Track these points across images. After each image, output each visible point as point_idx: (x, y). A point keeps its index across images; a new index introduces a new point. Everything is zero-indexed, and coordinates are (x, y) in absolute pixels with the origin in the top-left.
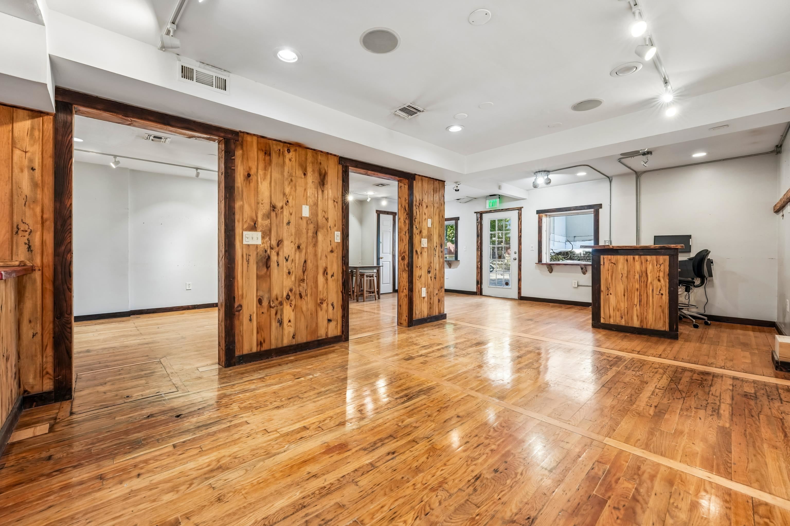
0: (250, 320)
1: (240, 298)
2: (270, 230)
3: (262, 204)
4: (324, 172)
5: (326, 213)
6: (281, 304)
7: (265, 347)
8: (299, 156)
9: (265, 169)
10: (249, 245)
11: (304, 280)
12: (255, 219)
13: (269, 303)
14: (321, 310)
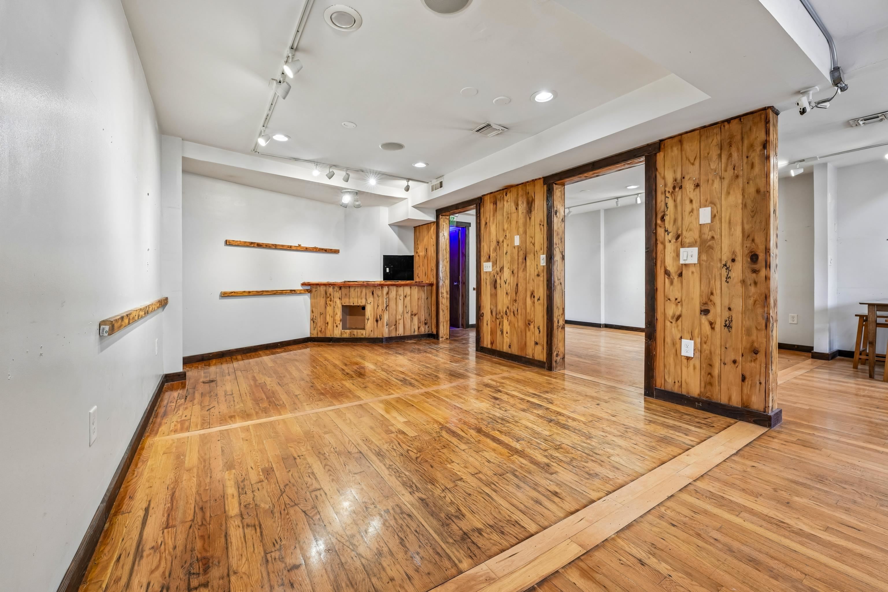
0: (487, 325)
1: (483, 308)
2: (496, 261)
3: (492, 241)
4: (531, 199)
5: (533, 239)
6: (502, 317)
7: (494, 347)
8: (513, 195)
10: (486, 272)
11: (516, 300)
13: (496, 315)
14: (529, 330)
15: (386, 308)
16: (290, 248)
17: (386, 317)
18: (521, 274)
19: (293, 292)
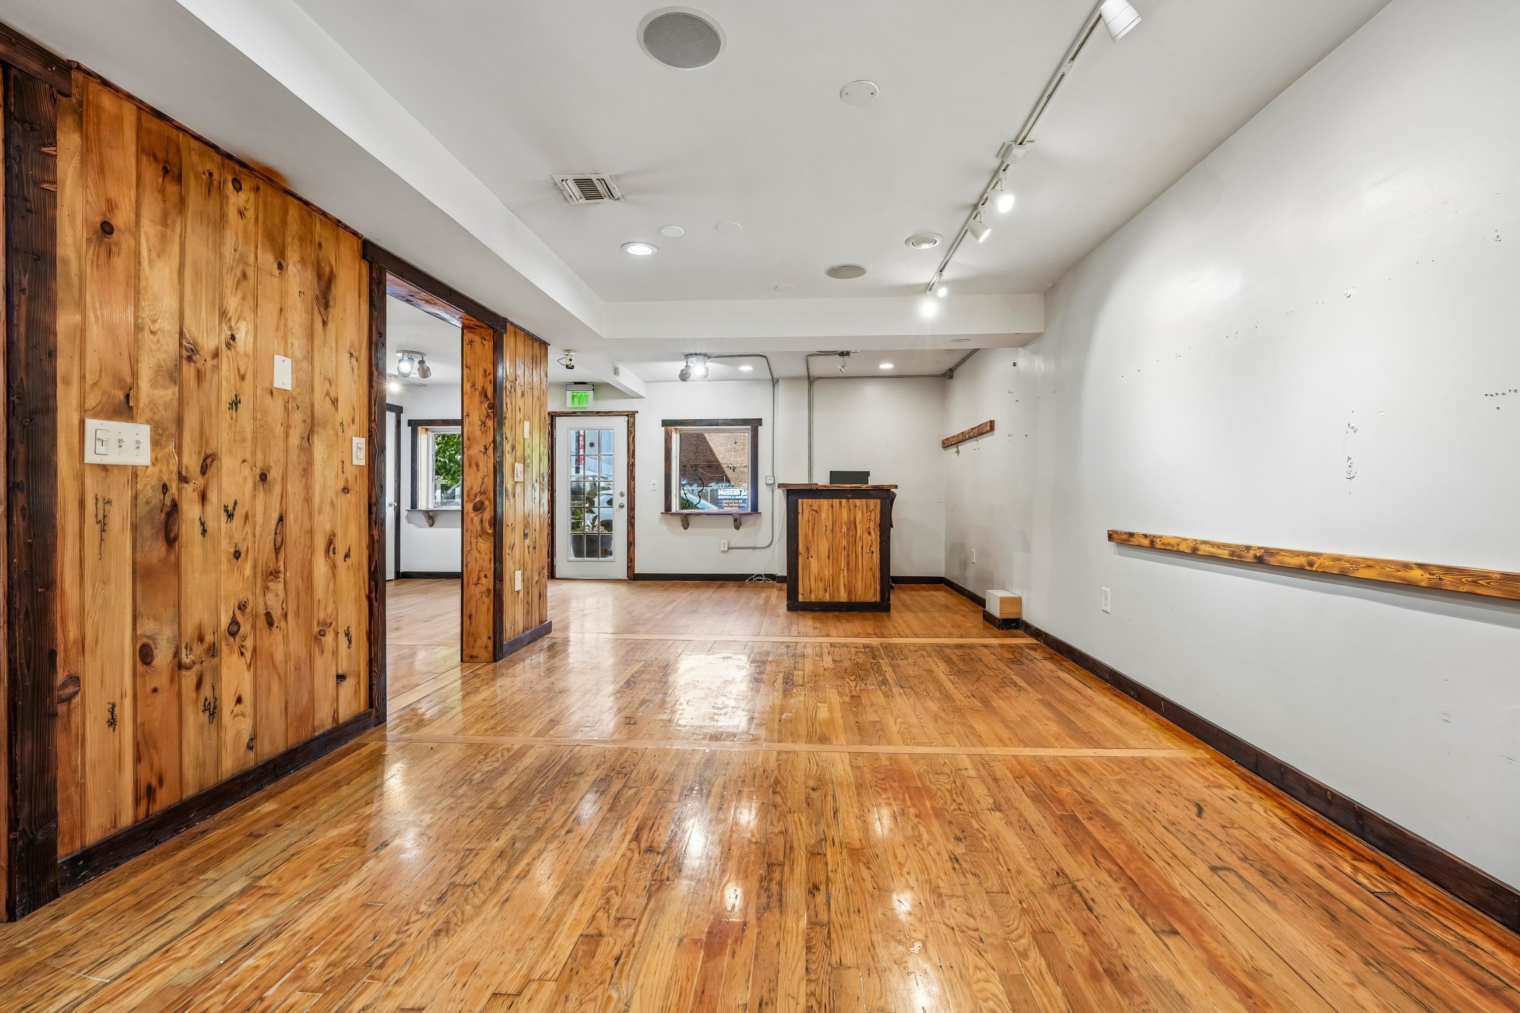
0: (112, 722)
1: (73, 652)
2: (179, 422)
3: (153, 333)
4: (327, 270)
5: (334, 387)
6: (213, 651)
7: (165, 799)
8: (265, 209)
9: (164, 220)
10: (104, 468)
11: (279, 572)
12: (128, 379)
13: (177, 654)
14: (322, 652)
18: (296, 484)
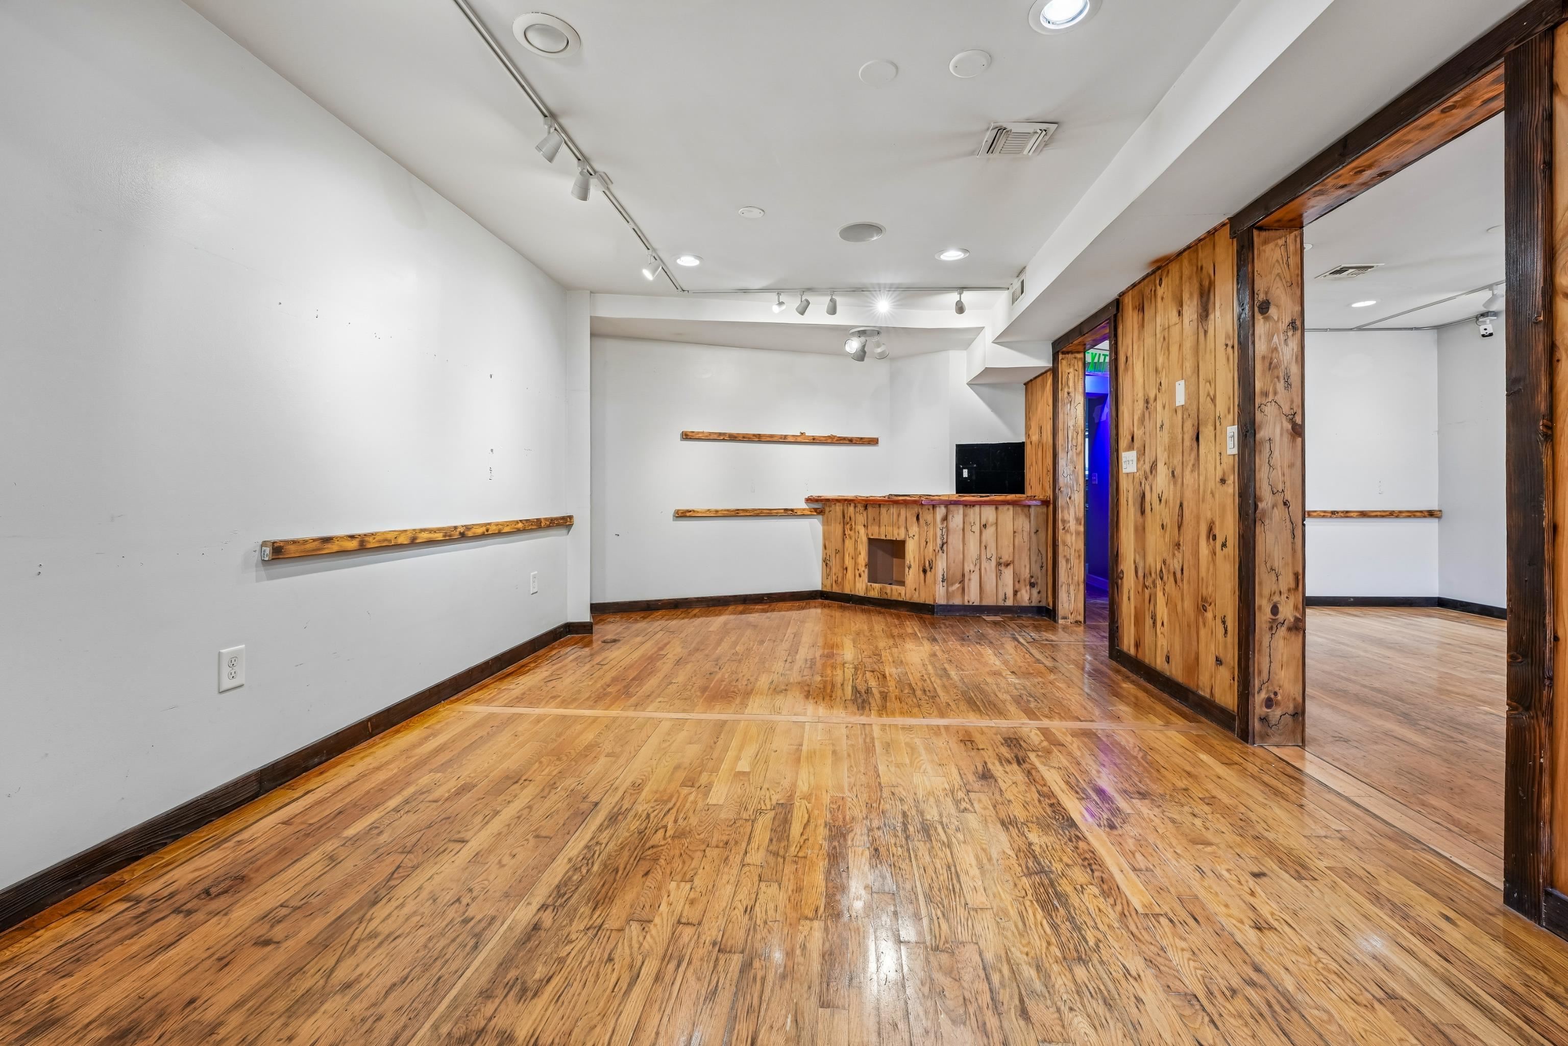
0: (1129, 599)
1: (1122, 559)
2: (1144, 446)
3: (1137, 401)
4: (1207, 284)
5: (1213, 386)
6: (1154, 584)
7: (1141, 654)
8: (1172, 281)
9: (1139, 337)
10: (1127, 474)
11: (1180, 544)
12: (1132, 429)
13: (1144, 577)
14: (1205, 625)
15: (942, 548)
16: (783, 440)
17: (941, 566)
18: (1189, 478)
19: (789, 513)
